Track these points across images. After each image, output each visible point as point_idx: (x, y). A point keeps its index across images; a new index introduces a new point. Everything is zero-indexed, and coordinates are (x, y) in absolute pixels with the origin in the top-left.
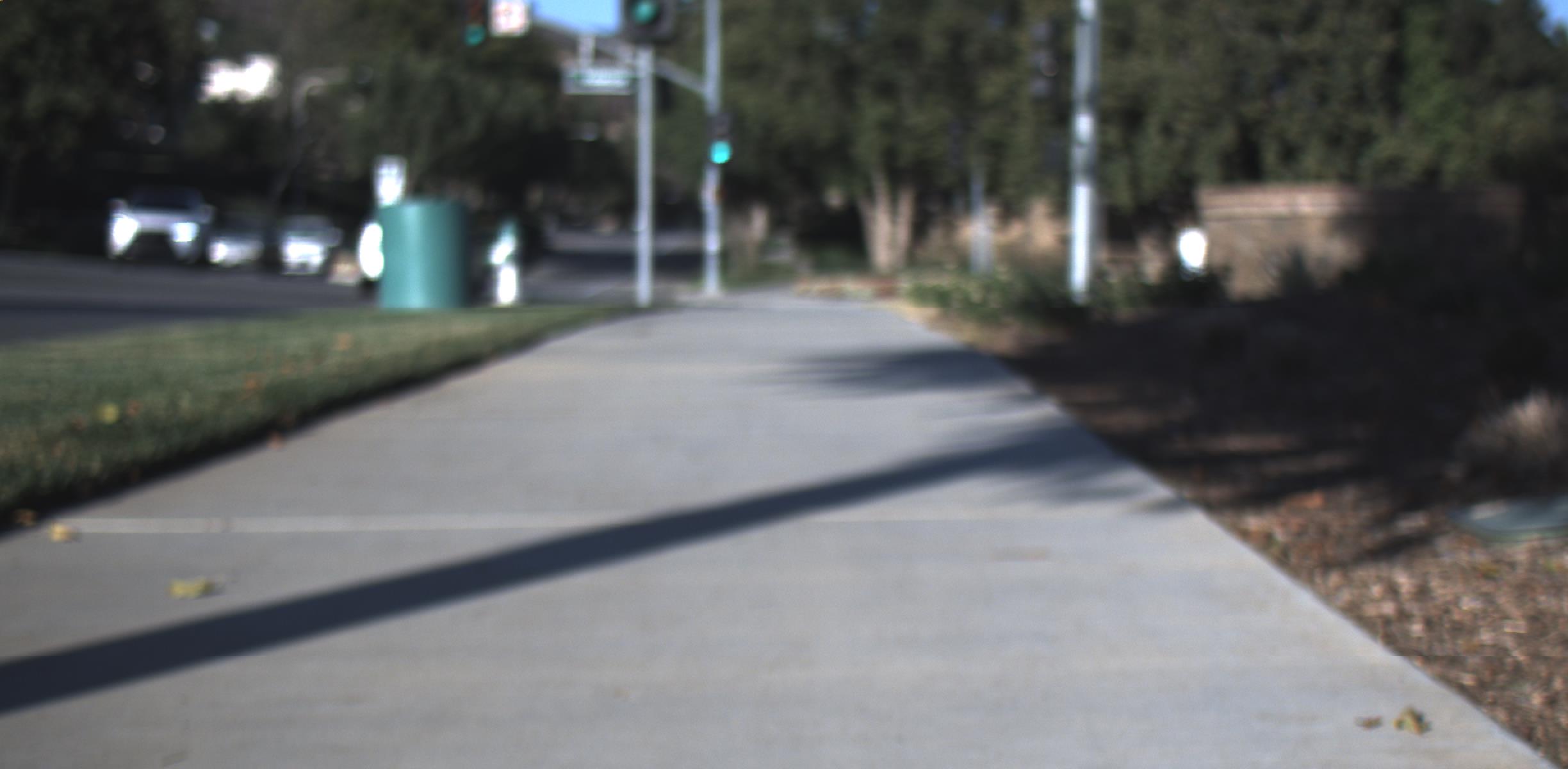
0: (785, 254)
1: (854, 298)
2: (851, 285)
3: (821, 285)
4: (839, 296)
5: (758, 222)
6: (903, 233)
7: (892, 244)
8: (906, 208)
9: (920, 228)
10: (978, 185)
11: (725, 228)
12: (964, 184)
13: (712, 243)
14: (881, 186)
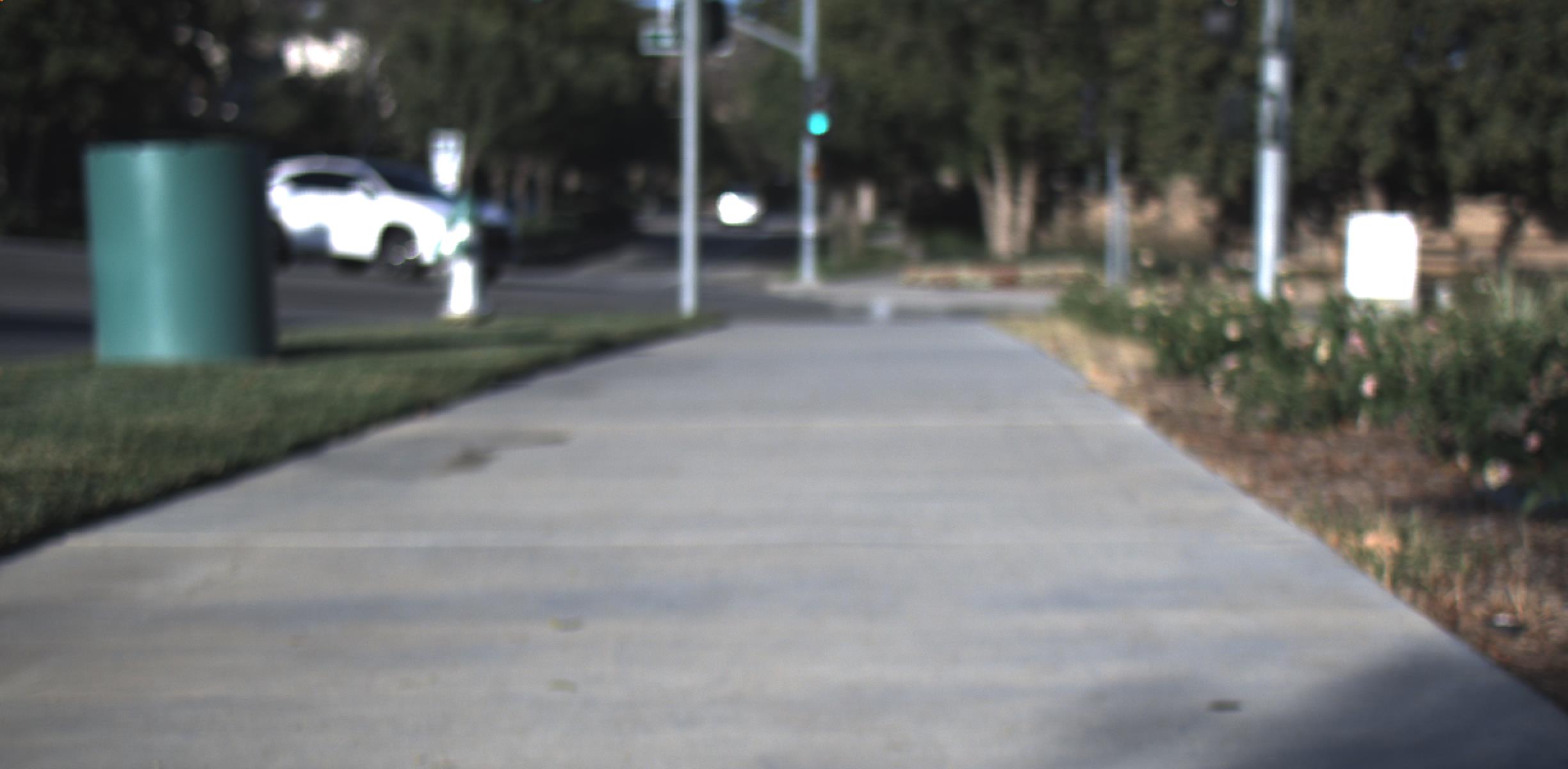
0: (894, 239)
1: (970, 287)
2: (965, 273)
3: (931, 273)
4: (953, 285)
5: (866, 201)
6: (1025, 216)
7: (1013, 226)
8: (1028, 188)
9: (1043, 212)
10: (1114, 161)
11: (822, 209)
12: (1099, 159)
13: (809, 227)
14: (1000, 163)
